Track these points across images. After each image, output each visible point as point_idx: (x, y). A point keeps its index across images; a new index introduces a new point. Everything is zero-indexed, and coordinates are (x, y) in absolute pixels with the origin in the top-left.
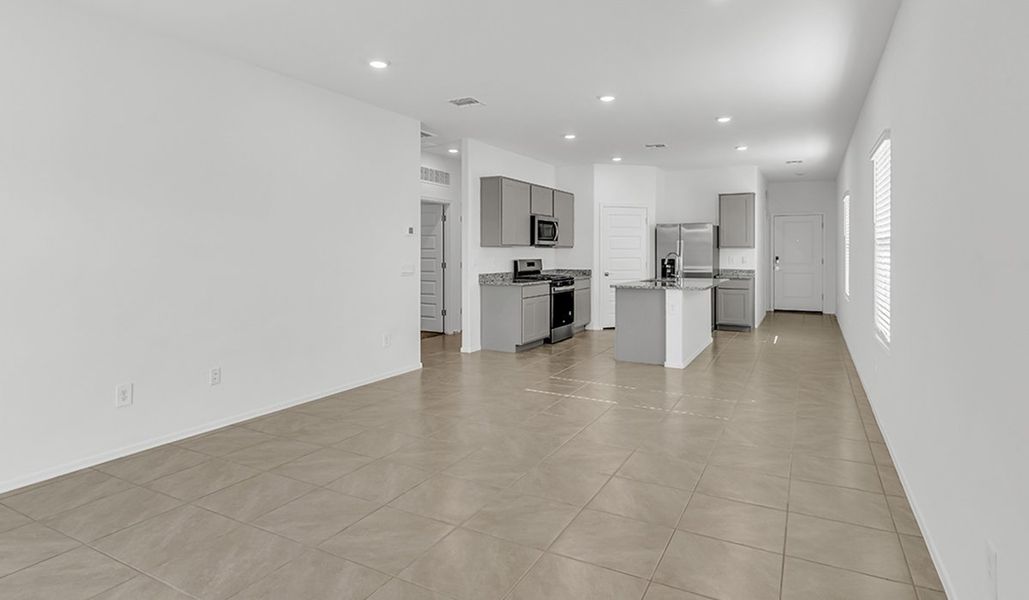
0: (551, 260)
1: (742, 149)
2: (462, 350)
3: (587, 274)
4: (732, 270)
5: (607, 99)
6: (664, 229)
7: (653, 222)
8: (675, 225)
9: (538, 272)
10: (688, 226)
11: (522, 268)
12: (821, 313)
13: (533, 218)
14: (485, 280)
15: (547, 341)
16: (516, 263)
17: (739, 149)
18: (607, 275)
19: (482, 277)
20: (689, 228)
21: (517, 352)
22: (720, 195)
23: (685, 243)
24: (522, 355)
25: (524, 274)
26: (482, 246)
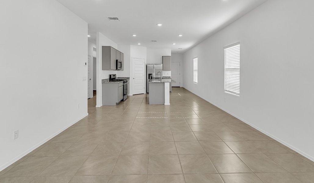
0: (119, 74)
1: (174, 44)
2: (97, 106)
3: (129, 78)
4: (165, 77)
5: (160, 25)
6: (149, 65)
7: (146, 63)
8: (153, 64)
9: (115, 78)
10: (156, 64)
11: (112, 77)
12: (179, 87)
13: (117, 61)
14: (103, 81)
15: (122, 100)
16: (110, 76)
17: (173, 44)
18: (134, 79)
19: (102, 80)
20: (156, 65)
21: (116, 105)
22: (162, 56)
23: (155, 70)
24: (118, 106)
25: (112, 79)
26: (102, 70)
